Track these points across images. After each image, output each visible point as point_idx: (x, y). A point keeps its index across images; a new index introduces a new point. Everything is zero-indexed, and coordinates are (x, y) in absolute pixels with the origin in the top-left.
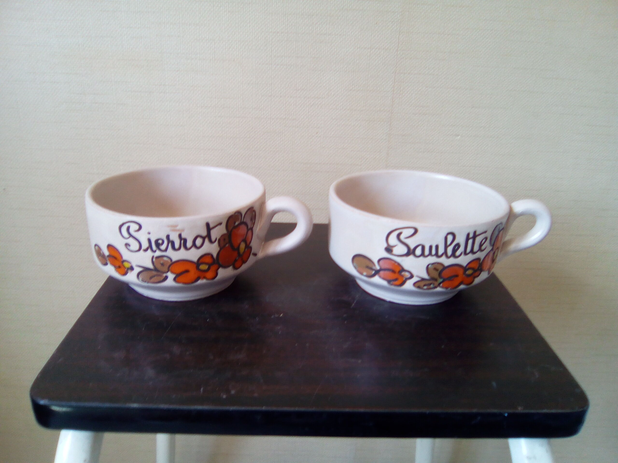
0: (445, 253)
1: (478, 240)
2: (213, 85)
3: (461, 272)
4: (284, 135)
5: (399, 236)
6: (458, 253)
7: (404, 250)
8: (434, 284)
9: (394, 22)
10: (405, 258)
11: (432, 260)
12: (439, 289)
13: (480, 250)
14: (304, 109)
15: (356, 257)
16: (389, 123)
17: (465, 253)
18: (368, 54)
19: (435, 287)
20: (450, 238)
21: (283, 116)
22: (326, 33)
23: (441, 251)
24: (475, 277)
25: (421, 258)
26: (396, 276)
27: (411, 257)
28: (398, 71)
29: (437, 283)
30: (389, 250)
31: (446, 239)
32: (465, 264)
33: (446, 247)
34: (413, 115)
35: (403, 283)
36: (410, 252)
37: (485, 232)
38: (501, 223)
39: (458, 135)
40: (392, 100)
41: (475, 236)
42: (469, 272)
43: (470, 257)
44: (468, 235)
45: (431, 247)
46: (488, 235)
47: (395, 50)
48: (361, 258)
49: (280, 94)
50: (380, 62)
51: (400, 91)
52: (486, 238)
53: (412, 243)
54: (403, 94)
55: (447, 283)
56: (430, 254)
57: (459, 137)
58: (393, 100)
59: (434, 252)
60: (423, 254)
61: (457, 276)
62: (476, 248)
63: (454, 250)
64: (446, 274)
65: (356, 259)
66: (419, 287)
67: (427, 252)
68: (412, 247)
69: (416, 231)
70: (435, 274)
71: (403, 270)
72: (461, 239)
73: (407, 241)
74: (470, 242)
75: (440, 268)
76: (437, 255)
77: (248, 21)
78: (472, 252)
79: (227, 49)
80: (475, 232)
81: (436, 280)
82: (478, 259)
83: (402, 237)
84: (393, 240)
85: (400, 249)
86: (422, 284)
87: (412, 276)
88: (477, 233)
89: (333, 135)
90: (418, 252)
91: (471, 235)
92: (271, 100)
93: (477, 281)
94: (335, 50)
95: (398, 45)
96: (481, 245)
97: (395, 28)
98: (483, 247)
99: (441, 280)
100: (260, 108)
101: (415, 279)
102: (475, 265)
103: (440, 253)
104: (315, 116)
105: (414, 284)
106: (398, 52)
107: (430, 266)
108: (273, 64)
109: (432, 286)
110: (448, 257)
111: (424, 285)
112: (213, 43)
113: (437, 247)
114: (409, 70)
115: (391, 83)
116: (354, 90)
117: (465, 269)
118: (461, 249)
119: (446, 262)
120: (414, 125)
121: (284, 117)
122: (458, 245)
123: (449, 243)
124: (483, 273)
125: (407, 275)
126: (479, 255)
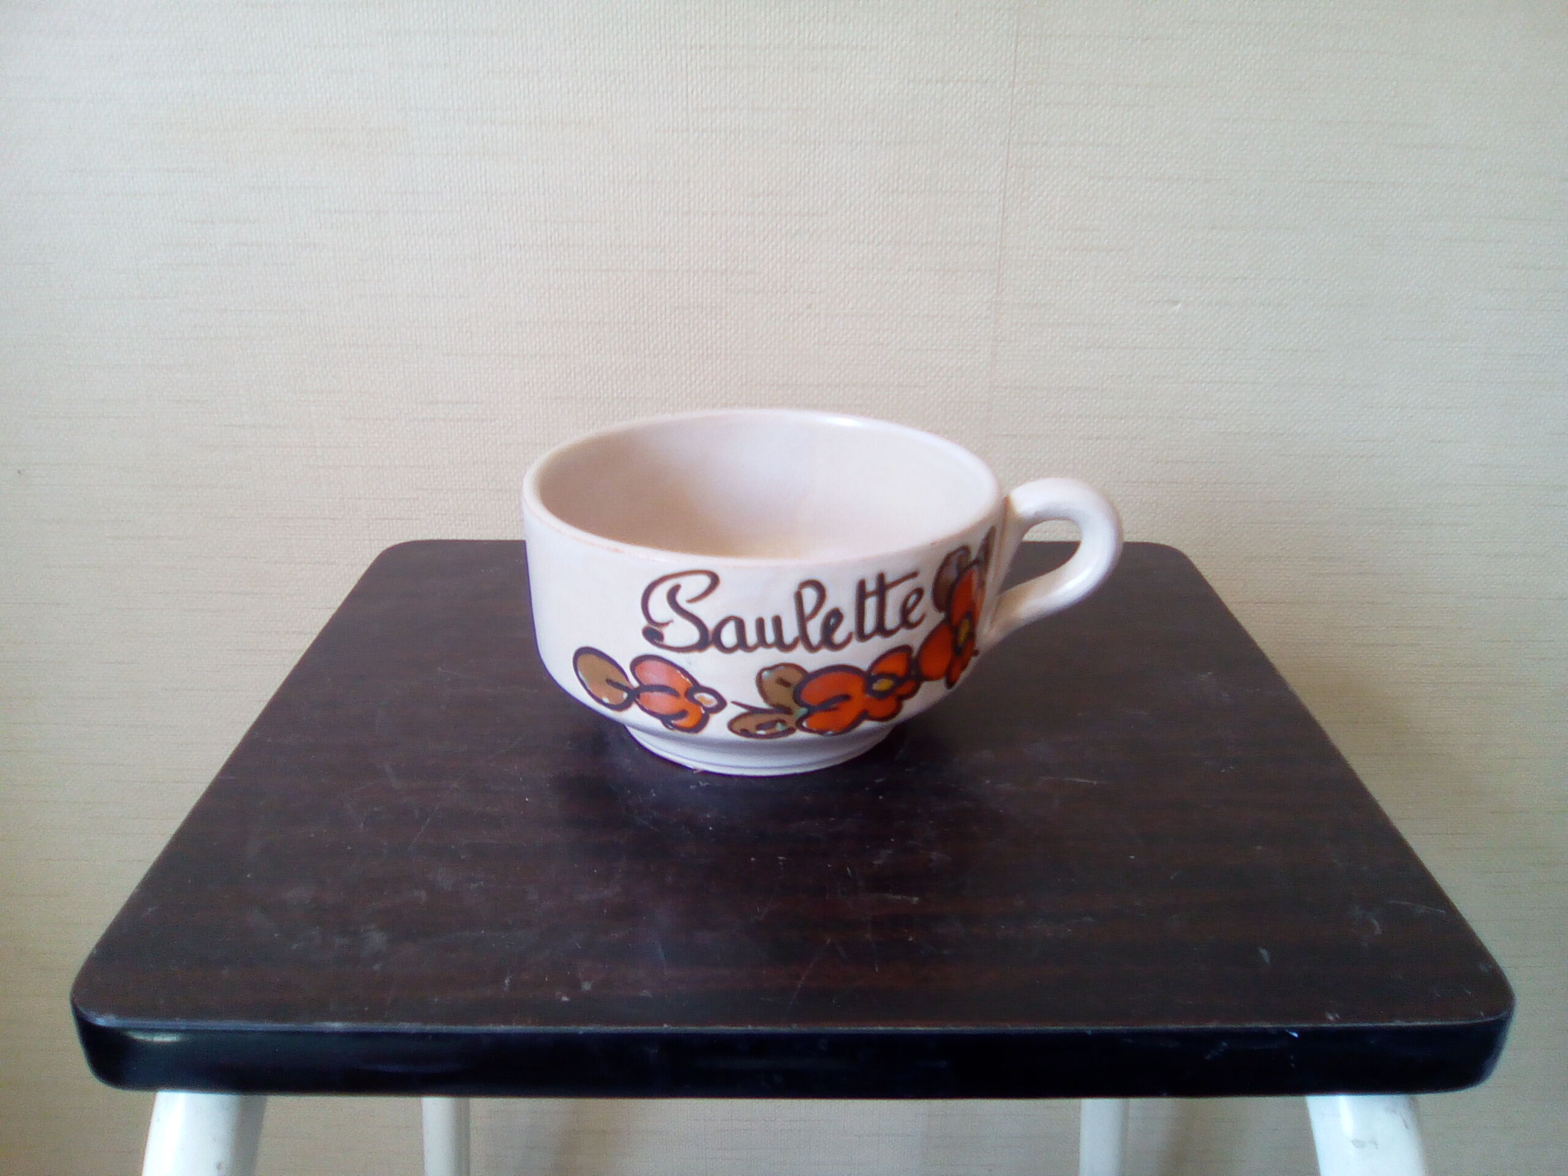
0: (804, 637)
1: (895, 598)
2: (538, 187)
3: (855, 688)
4: (724, 312)
5: (672, 595)
6: (839, 636)
7: (689, 634)
8: (783, 722)
9: (1002, 11)
10: (695, 655)
11: (771, 656)
12: (800, 735)
13: (906, 622)
14: (774, 243)
15: (583, 653)
16: (996, 276)
17: (862, 636)
18: (937, 96)
19: (791, 731)
20: (810, 596)
21: (721, 265)
22: (827, 44)
23: (790, 632)
24: (901, 699)
25: (740, 653)
26: (682, 703)
27: (712, 651)
28: (1016, 137)
29: (791, 721)
30: (653, 634)
31: (799, 598)
32: (864, 665)
33: (803, 620)
34: (1057, 252)
35: (701, 723)
36: (709, 639)
37: (914, 575)
38: (965, 549)
39: (1176, 303)
40: (1001, 215)
41: (883, 587)
42: (882, 685)
43: (878, 646)
44: (862, 585)
45: (760, 624)
46: (926, 581)
47: (1006, 84)
48: (592, 658)
49: (712, 206)
50: (967, 116)
51: (1023, 191)
52: (919, 592)
53: (710, 612)
54: (1029, 197)
55: (820, 719)
56: (762, 642)
57: (1179, 305)
58: (1003, 215)
59: (770, 637)
60: (741, 643)
61: (847, 697)
62: (892, 619)
63: (828, 630)
64: (814, 693)
65: (583, 659)
66: (744, 732)
67: (752, 637)
68: (711, 625)
69: (715, 580)
70: (784, 696)
71: (696, 687)
72: (842, 598)
73: (694, 609)
74: (871, 603)
75: (795, 678)
76: (780, 644)
77: (624, 19)
78: (881, 629)
79: (571, 95)
80: (881, 578)
81: (788, 711)
82: (905, 649)
83: (681, 598)
84: (660, 609)
85: (681, 633)
86: (750, 723)
87: (722, 704)
88: (889, 579)
89: (852, 309)
90: (729, 636)
91: (871, 586)
92: (689, 222)
93: (911, 707)
94: (852, 87)
95: (1015, 71)
96: (905, 611)
97: (1005, 27)
98: (914, 616)
99: (803, 711)
100: (662, 244)
101: (731, 712)
102: (897, 666)
103: (789, 637)
104: (804, 261)
105: (731, 725)
106: (1015, 91)
107: (765, 673)
108: (691, 130)
109: (779, 727)
110: (812, 648)
111: (760, 727)
112: (536, 79)
113: (777, 622)
114: (1044, 135)
115: (1000, 169)
116: (903, 192)
117: (867, 677)
118: (848, 625)
119: (812, 661)
120: (1059, 277)
121: (723, 267)
122: (836, 615)
123: (808, 608)
124: (925, 686)
125: (709, 700)
126: (902, 637)
